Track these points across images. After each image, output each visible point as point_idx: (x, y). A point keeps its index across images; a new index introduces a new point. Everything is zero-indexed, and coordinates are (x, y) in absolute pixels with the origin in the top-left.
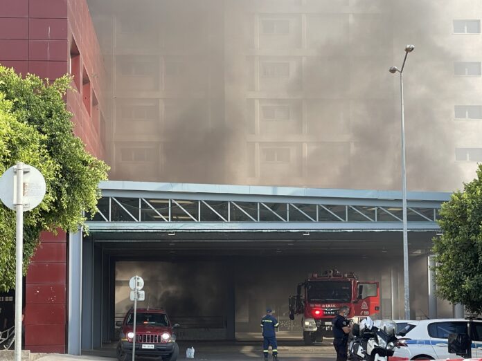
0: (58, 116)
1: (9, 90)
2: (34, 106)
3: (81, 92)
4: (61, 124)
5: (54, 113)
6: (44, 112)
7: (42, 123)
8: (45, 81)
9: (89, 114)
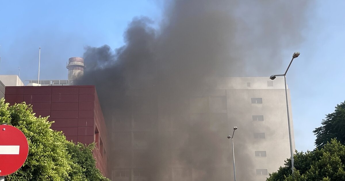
0: (90, 160)
1: (70, 150)
2: (80, 156)
3: (99, 148)
4: (91, 164)
5: (88, 159)
6: (84, 159)
7: (83, 163)
8: (85, 145)
9: (102, 157)
